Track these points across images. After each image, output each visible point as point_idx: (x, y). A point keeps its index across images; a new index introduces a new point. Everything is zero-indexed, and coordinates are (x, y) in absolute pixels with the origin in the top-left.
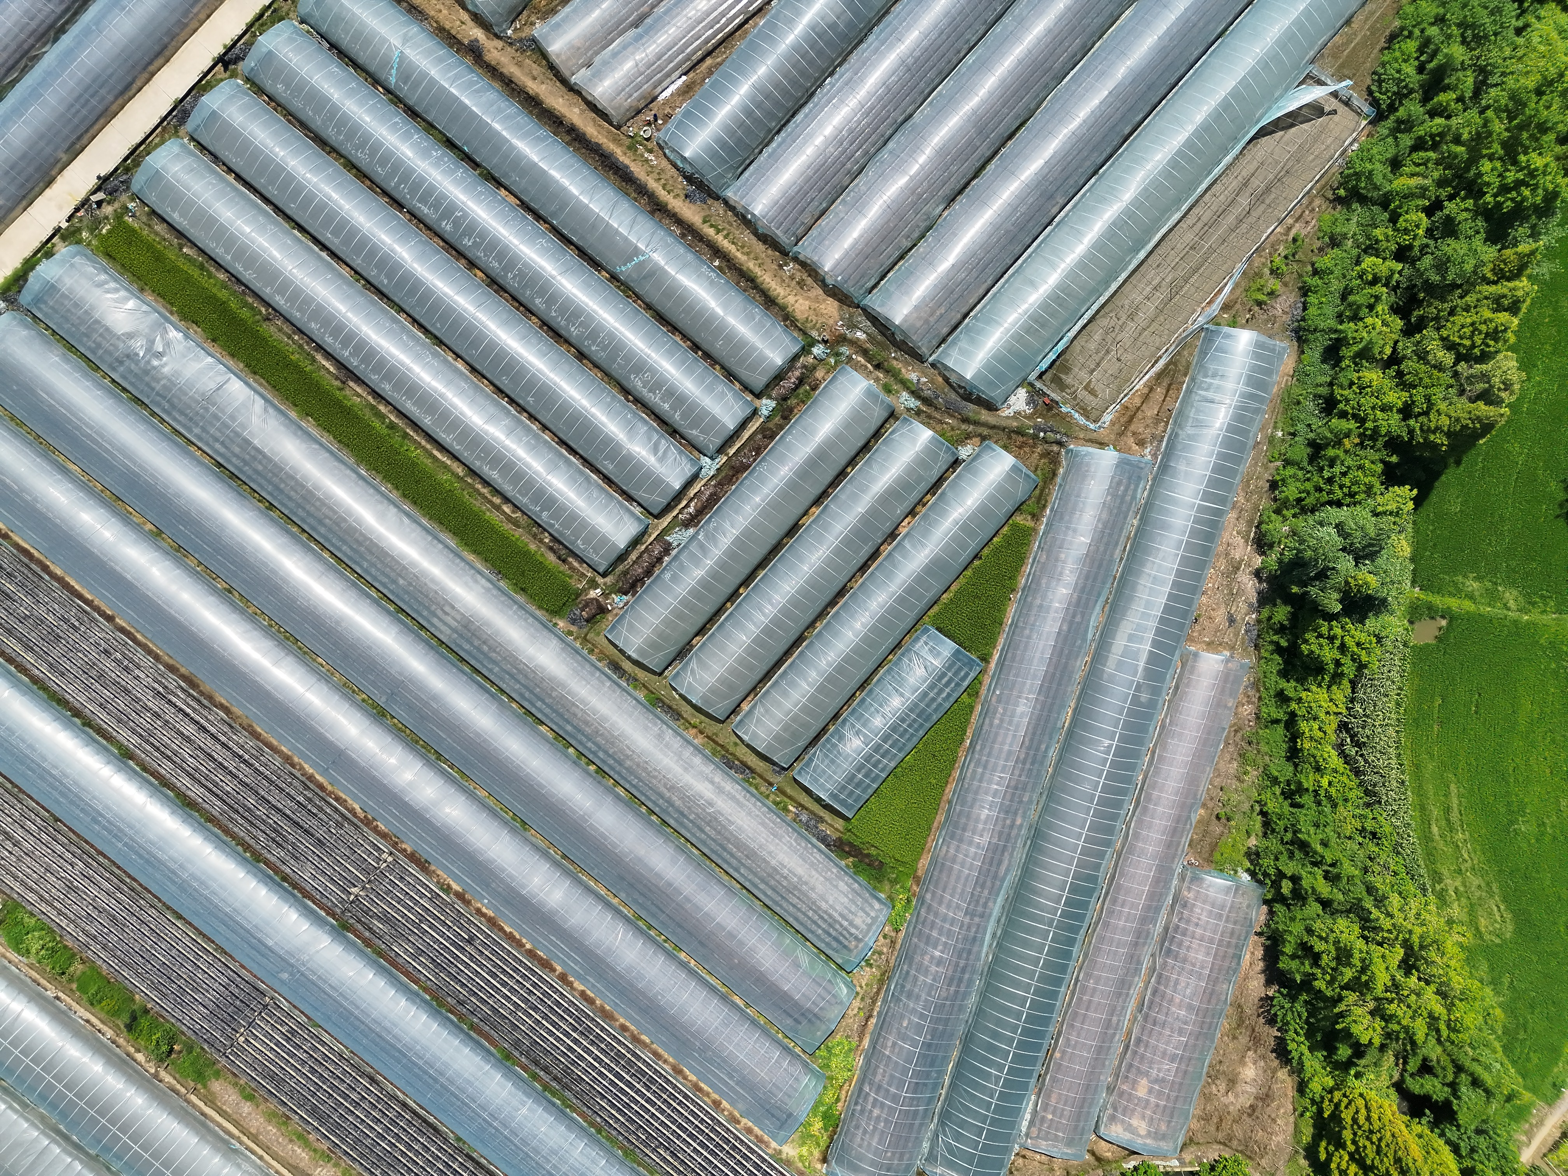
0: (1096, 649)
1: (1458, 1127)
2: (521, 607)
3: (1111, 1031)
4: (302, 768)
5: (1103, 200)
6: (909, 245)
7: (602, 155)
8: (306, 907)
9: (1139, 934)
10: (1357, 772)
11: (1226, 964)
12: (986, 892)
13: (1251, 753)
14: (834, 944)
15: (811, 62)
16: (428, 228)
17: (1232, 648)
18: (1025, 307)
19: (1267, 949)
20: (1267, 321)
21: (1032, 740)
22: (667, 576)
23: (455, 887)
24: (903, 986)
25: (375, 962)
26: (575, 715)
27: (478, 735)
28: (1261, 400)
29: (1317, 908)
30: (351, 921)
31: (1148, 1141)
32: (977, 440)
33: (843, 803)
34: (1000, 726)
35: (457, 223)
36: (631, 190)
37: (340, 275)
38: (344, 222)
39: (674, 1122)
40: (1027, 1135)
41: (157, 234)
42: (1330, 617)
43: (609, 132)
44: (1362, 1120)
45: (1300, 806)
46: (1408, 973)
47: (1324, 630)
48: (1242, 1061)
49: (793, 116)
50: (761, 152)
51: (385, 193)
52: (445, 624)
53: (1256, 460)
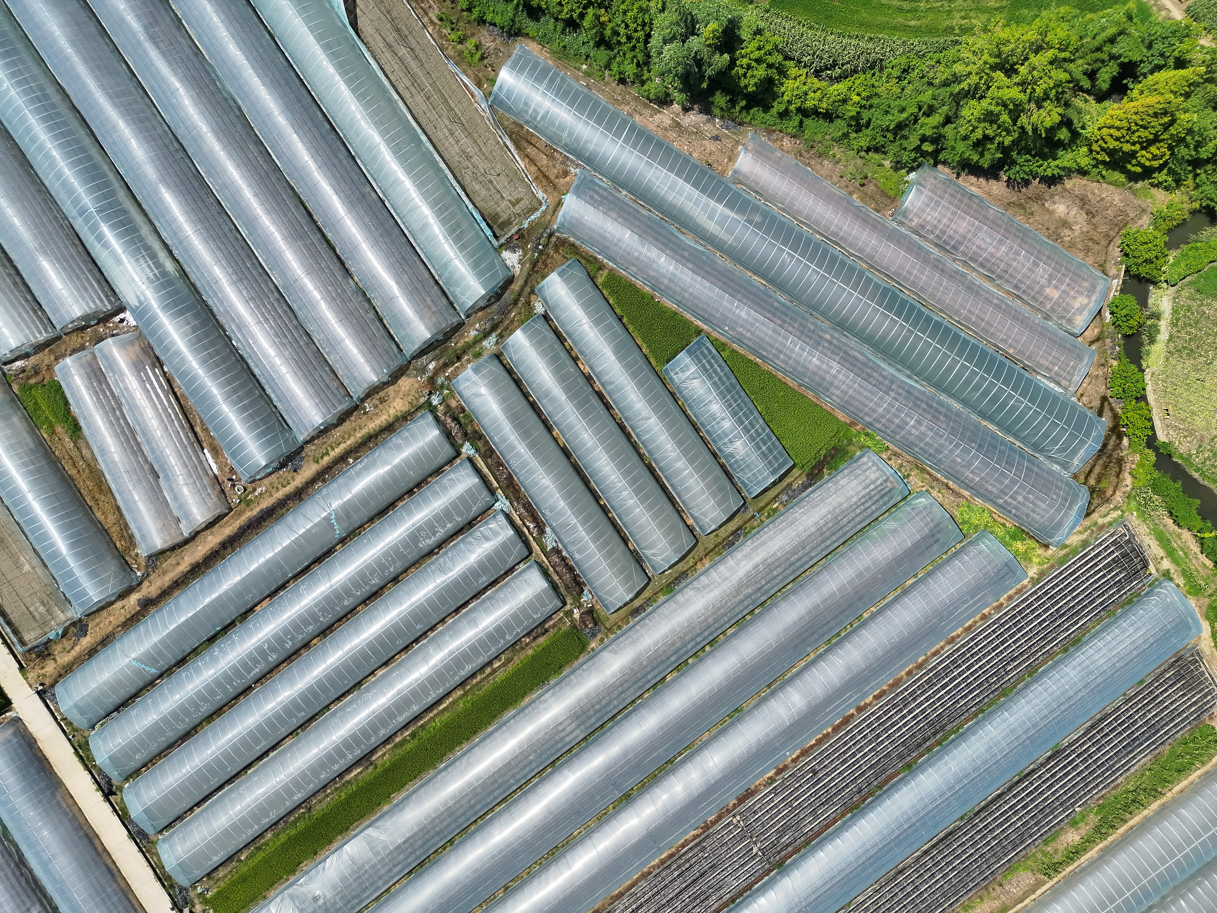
0: (713, 246)
1: (1142, 61)
2: (573, 672)
3: (1004, 307)
4: (653, 867)
5: (375, 158)
6: (373, 312)
7: (248, 527)
8: (758, 890)
9: (935, 267)
10: (855, 71)
11: (975, 206)
12: (875, 374)
13: (819, 148)
14: (886, 499)
15: (217, 352)
16: (271, 671)
17: (737, 142)
18: (441, 237)
19: (971, 173)
20: (497, 55)
21: (769, 312)
22: (577, 556)
23: (771, 773)
24: (930, 455)
25: (813, 848)
26: (664, 651)
27: (661, 728)
28: (556, 74)
29: (949, 127)
30: (778, 858)
31: (1094, 298)
32: (533, 297)
33: (781, 466)
34: (753, 333)
35: (272, 649)
36: (280, 512)
37: (291, 746)
38: (251, 734)
39: (989, 653)
40: (1065, 389)
41: (225, 876)
42: (733, 63)
43: (232, 517)
44: (1118, 134)
45: (869, 121)
46: (1016, 72)
47: (741, 71)
48: (1051, 212)
49: (254, 376)
50: (275, 406)
51: (237, 697)
52: (571, 732)
53: (599, 90)
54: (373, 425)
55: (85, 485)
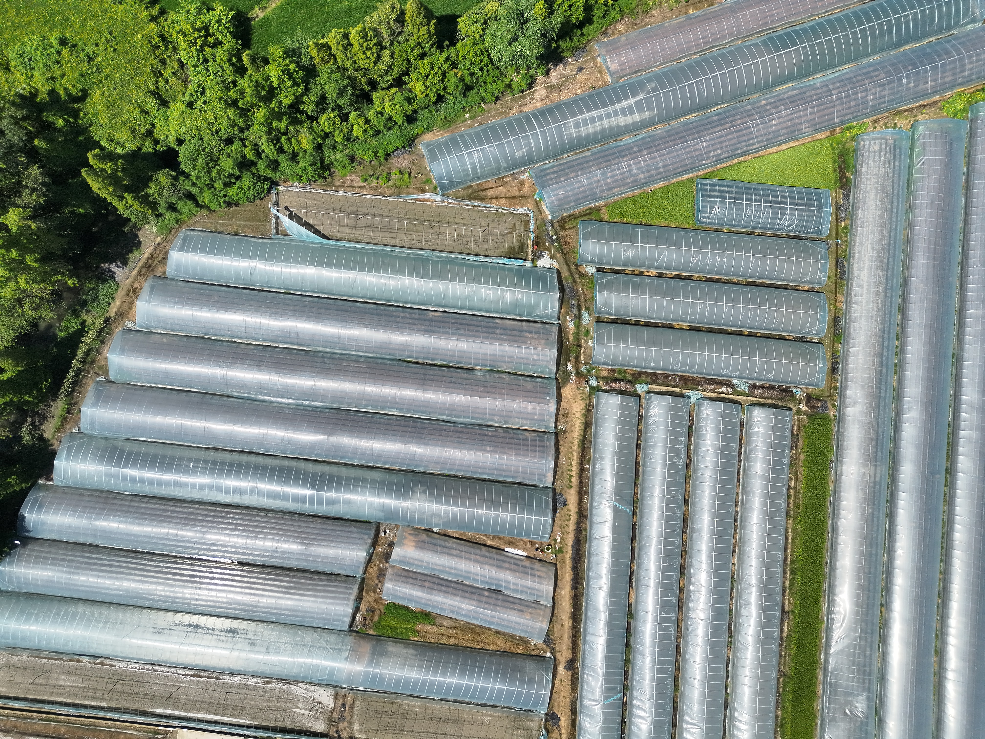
0: (646, 128)
2: (838, 439)
5: (420, 294)
6: (507, 375)
7: (576, 563)
12: (813, 92)
14: (898, 151)
16: (678, 625)
17: (594, 59)
20: (414, 164)
21: (716, 127)
22: (770, 376)
24: (896, 99)
32: (580, 269)
34: (721, 148)
35: (668, 612)
36: (583, 536)
37: (735, 653)
43: (562, 568)
51: (677, 660)
53: (488, 119)
54: (576, 433)
55: (466, 640)
